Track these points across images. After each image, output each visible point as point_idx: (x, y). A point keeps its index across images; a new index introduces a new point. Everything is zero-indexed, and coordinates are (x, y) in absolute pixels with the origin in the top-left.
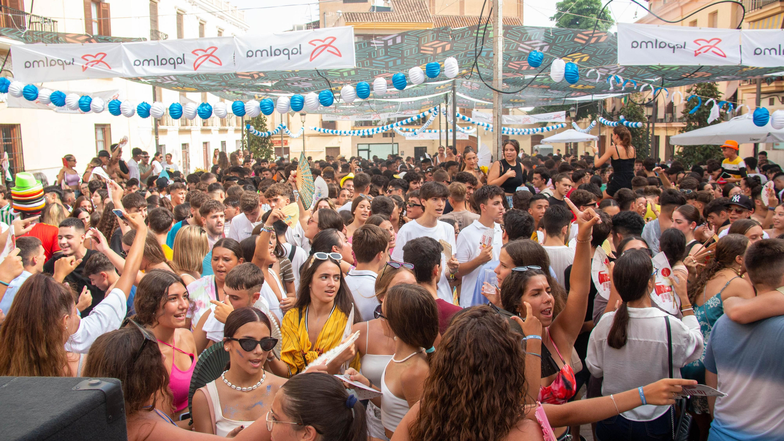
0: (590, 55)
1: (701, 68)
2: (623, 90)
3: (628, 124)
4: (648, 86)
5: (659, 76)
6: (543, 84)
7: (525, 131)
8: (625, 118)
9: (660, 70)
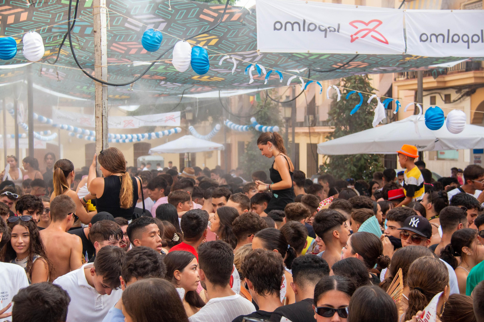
0: (219, 37)
1: (356, 57)
2: (265, 83)
3: (261, 128)
4: (298, 78)
5: (305, 66)
6: (156, 74)
7: (127, 138)
8: (257, 120)
9: (306, 58)
